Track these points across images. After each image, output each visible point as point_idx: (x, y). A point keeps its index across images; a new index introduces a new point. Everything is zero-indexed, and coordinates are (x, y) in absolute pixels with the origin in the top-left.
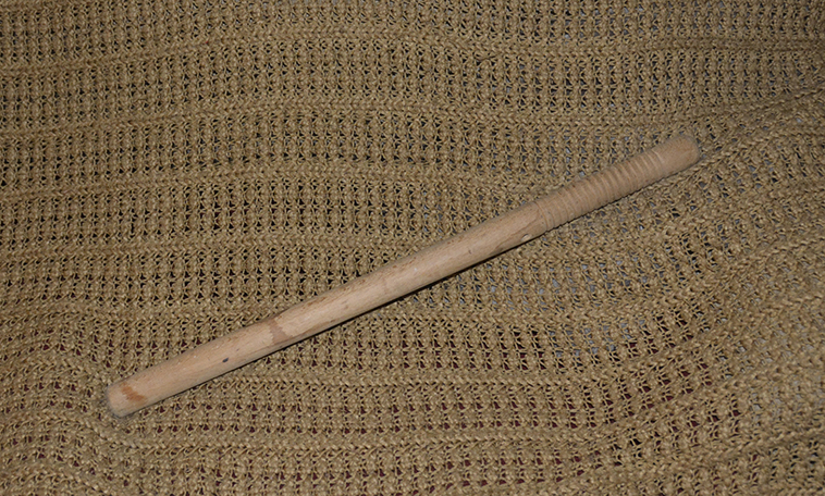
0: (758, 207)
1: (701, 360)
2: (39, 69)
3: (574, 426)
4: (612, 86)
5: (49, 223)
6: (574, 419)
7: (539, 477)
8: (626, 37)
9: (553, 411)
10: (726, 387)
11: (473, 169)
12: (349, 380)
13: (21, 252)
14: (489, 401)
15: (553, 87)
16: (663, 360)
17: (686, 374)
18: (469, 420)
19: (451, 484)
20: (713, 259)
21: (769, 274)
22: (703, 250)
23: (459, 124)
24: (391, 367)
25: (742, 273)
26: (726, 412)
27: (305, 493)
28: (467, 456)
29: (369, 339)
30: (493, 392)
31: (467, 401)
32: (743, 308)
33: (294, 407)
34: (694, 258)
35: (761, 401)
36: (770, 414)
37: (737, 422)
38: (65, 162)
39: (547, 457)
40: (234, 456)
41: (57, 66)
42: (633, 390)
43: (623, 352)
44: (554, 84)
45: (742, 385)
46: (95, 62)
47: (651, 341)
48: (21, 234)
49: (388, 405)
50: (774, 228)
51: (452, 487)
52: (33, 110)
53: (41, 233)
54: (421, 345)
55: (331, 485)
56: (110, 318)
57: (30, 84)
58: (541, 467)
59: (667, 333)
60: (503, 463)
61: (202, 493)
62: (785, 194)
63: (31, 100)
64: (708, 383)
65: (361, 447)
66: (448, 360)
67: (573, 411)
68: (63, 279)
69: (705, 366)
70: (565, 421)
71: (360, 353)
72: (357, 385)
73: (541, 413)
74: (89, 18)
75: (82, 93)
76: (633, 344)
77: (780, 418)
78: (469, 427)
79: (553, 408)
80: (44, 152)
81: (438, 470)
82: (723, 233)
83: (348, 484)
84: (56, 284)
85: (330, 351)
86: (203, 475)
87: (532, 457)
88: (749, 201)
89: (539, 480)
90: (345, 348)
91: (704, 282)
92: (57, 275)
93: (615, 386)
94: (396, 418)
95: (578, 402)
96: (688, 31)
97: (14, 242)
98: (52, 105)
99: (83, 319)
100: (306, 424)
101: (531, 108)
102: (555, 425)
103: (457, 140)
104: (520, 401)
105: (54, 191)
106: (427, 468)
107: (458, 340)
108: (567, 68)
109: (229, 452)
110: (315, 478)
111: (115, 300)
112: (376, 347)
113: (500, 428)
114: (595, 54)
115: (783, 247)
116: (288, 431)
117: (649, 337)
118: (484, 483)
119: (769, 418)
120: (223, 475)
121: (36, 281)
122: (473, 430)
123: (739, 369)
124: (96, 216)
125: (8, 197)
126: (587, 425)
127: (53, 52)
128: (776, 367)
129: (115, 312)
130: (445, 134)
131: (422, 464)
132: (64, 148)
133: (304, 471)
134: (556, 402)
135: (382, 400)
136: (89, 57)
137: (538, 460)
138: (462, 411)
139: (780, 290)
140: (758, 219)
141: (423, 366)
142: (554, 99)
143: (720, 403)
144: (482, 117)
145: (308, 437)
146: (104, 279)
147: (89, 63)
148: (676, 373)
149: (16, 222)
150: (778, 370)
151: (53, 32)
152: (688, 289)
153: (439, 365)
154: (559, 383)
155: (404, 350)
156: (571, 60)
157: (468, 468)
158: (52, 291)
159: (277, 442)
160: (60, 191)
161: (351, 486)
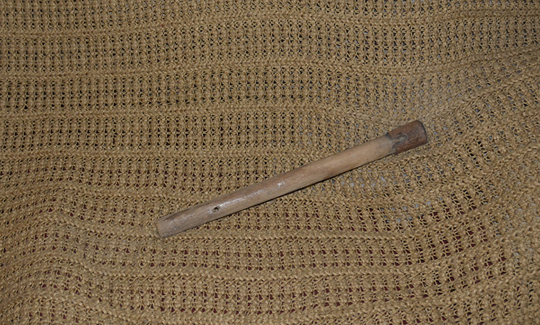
0: (515, 123)
1: (481, 224)
2: (50, 35)
3: (397, 264)
4: (422, 46)
5: (56, 134)
6: (397, 260)
7: (374, 299)
8: (431, 11)
9: (384, 255)
10: (497, 243)
11: (333, 103)
12: (252, 236)
13: (37, 152)
14: (342, 249)
15: (385, 47)
16: (456, 223)
17: (471, 233)
18: (329, 262)
19: (317, 305)
20: (488, 158)
21: (525, 165)
22: (480, 152)
23: (325, 72)
24: (279, 227)
25: (508, 165)
26: (497, 259)
27: (220, 306)
28: (327, 286)
29: (264, 211)
30: (345, 243)
31: (328, 249)
32: (509, 188)
33: (214, 253)
34: (475, 159)
35: (519, 250)
36: (526, 258)
37: (504, 264)
38: (68, 96)
39: (379, 286)
40: (173, 281)
41: (62, 34)
42: (436, 242)
43: (429, 219)
44: (386, 45)
45: (507, 241)
46: (88, 33)
47: (448, 210)
48: (37, 141)
49: (277, 251)
50: (527, 135)
51: (317, 307)
52: (46, 61)
53: (50, 140)
54: (297, 216)
55: (238, 303)
56: (95, 195)
57: (43, 44)
58: (375, 292)
59: (458, 204)
60: (351, 291)
61: (152, 307)
62: (534, 113)
63: (44, 54)
64: (485, 240)
65: (258, 280)
66: (315, 224)
67: (396, 255)
68: (64, 169)
69: (483, 228)
70: (392, 261)
71: (258, 220)
72: (256, 239)
73: (375, 257)
74: (84, 5)
75: (79, 52)
76: (435, 214)
77: (532, 260)
78: (329, 265)
79: (384, 253)
80: (54, 89)
81: (308, 295)
82: (493, 141)
83: (249, 304)
84: (59, 172)
85: (239, 219)
86: (153, 295)
87: (370, 286)
88: (509, 119)
89: (374, 301)
90: (249, 217)
91: (482, 171)
92: (61, 166)
93: (425, 240)
94: (282, 260)
95: (400, 250)
96: (470, 6)
97: (32, 145)
98: (59, 59)
99: (77, 194)
100: (222, 263)
101: (372, 62)
102: (385, 264)
103: (323, 83)
104: (363, 249)
105: (60, 115)
106: (301, 294)
107: (321, 213)
108: (395, 34)
109: (169, 279)
110: (227, 297)
111: (100, 184)
112: (268, 216)
113: (349, 267)
114: (412, 24)
115: (534, 147)
116: (210, 267)
117: (446, 208)
118: (338, 304)
119: (524, 260)
120: (166, 294)
121: (46, 170)
122: (332, 268)
123: (504, 230)
124: (88, 132)
125: (29, 116)
126: (406, 263)
127: (59, 24)
128: (529, 227)
129: (99, 190)
130: (315, 80)
131: (298, 291)
132: (67, 87)
133: (220, 292)
134: (385, 250)
135: (273, 249)
136: (84, 30)
137: (373, 287)
138: (325, 255)
139: (533, 175)
140: (516, 130)
141: (299, 228)
142: (387, 56)
143: (493, 253)
144: (340, 68)
145: (224, 271)
146: (92, 172)
147: (84, 33)
148: (464, 232)
149: (34, 133)
150: (530, 229)
151: (59, 11)
152: (471, 177)
153: (309, 228)
154: (388, 238)
155: (287, 218)
156: (397, 28)
157: (328, 294)
158: (57, 176)
159: (201, 271)
160: (64, 115)
161: (251, 306)
